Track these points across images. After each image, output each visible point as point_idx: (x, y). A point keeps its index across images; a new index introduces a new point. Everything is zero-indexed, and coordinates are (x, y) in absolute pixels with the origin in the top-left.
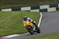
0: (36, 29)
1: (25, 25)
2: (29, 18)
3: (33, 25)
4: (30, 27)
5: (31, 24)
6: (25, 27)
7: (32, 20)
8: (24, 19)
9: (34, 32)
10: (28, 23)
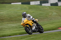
0: (36, 28)
2: (28, 15)
3: (33, 24)
4: (28, 26)
6: (22, 25)
7: (32, 17)
8: (23, 15)
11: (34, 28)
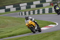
1: (27, 24)
3: (35, 24)
4: (32, 26)
8: (26, 18)
9: (36, 31)
10: (30, 22)
11: (36, 28)
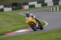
0: (39, 26)
1: (27, 22)
3: (36, 22)
4: (33, 24)
5: (34, 20)
9: (37, 29)
10: (30, 19)
11: (37, 25)
